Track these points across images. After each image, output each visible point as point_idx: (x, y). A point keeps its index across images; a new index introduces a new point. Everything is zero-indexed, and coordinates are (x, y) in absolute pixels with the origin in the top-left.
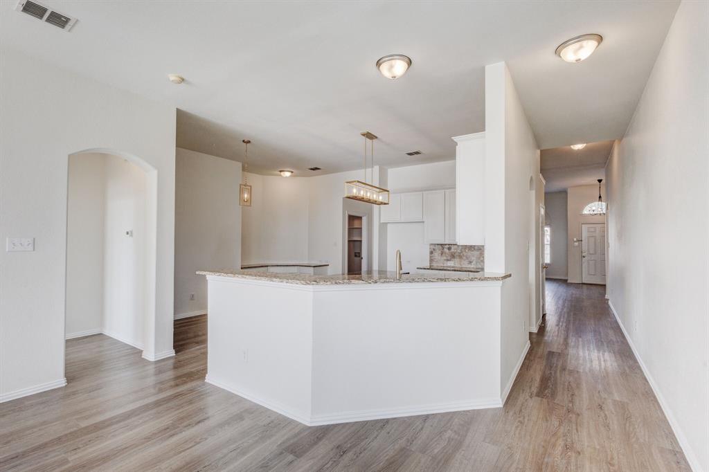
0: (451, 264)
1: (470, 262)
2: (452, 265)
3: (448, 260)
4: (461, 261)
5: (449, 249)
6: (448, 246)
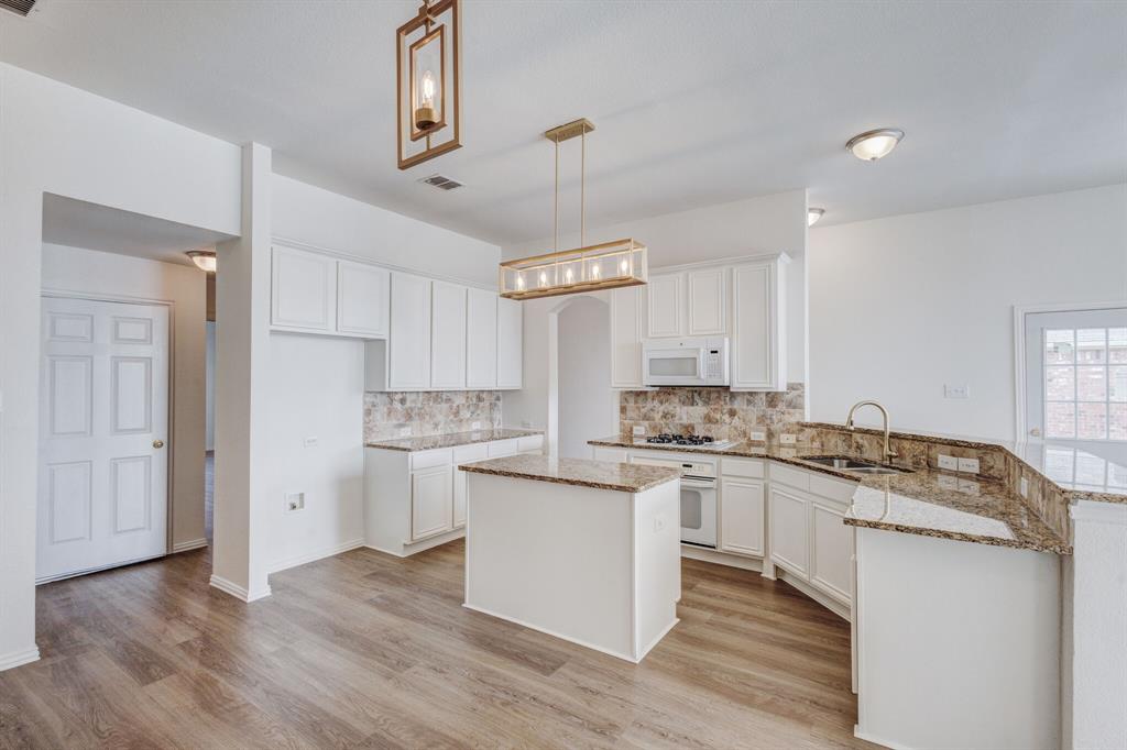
0: (406, 432)
1: (436, 425)
3: (401, 426)
4: (421, 426)
5: (403, 401)
6: (400, 396)
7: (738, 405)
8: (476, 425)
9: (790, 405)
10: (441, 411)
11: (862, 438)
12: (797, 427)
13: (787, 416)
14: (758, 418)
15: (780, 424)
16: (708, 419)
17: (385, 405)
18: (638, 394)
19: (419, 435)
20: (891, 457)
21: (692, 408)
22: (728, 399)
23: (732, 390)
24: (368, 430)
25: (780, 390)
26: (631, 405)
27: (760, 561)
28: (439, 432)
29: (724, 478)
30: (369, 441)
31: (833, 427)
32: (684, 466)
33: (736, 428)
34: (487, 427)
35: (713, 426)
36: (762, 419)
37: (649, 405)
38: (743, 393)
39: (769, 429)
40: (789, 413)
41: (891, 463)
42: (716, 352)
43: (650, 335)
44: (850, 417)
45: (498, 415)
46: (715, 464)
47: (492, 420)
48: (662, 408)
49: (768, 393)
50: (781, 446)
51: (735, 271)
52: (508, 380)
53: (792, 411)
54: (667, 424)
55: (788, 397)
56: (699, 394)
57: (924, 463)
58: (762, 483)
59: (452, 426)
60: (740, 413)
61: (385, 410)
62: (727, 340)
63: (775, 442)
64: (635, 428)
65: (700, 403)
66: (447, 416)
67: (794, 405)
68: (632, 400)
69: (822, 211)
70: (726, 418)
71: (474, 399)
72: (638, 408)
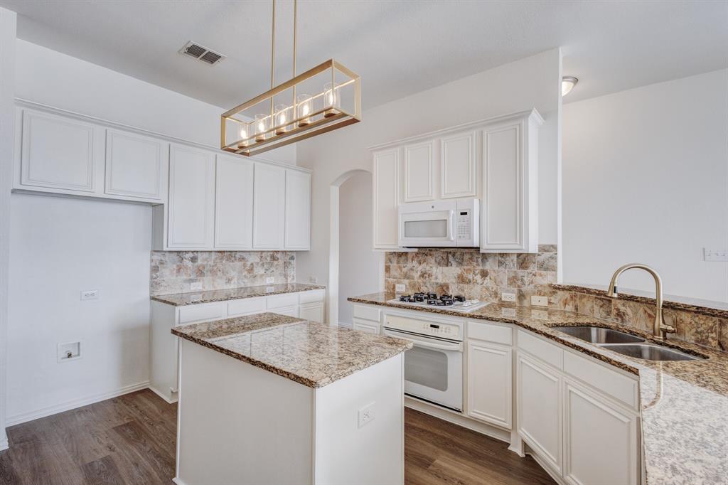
0: (197, 286)
1: (229, 281)
2: (200, 288)
3: (191, 281)
4: (213, 280)
5: (194, 260)
6: (191, 255)
7: (490, 266)
8: (270, 280)
9: (542, 266)
10: (234, 268)
11: (624, 305)
12: (551, 290)
13: (538, 278)
14: (509, 279)
15: (532, 286)
16: (462, 279)
17: (174, 263)
18: (400, 255)
19: (213, 289)
20: (665, 331)
21: (447, 268)
22: (480, 260)
23: (481, 251)
24: (154, 284)
25: (531, 251)
26: (394, 265)
27: (508, 433)
28: (233, 286)
29: (470, 342)
30: (156, 294)
31: (589, 291)
32: (432, 326)
33: (487, 289)
34: (281, 281)
35: (466, 286)
36: (513, 280)
37: (409, 265)
38: (495, 255)
39: (520, 291)
40: (541, 275)
41: (665, 338)
42: (466, 213)
43: (406, 200)
44: (613, 282)
45: (292, 272)
46: (462, 325)
47: (286, 276)
48: (420, 268)
49: (519, 255)
50: (532, 308)
51: (485, 133)
52: (296, 241)
53: (544, 272)
54: (425, 283)
55: (539, 259)
56: (454, 255)
57: (714, 343)
58: (509, 349)
59: (246, 281)
60: (492, 274)
61: (175, 266)
62: (476, 202)
63: (526, 303)
64: (397, 285)
65: (454, 263)
66: (241, 272)
67: (548, 267)
68: (395, 260)
69: (576, 81)
70: (478, 278)
71: (269, 259)
72: (400, 268)
